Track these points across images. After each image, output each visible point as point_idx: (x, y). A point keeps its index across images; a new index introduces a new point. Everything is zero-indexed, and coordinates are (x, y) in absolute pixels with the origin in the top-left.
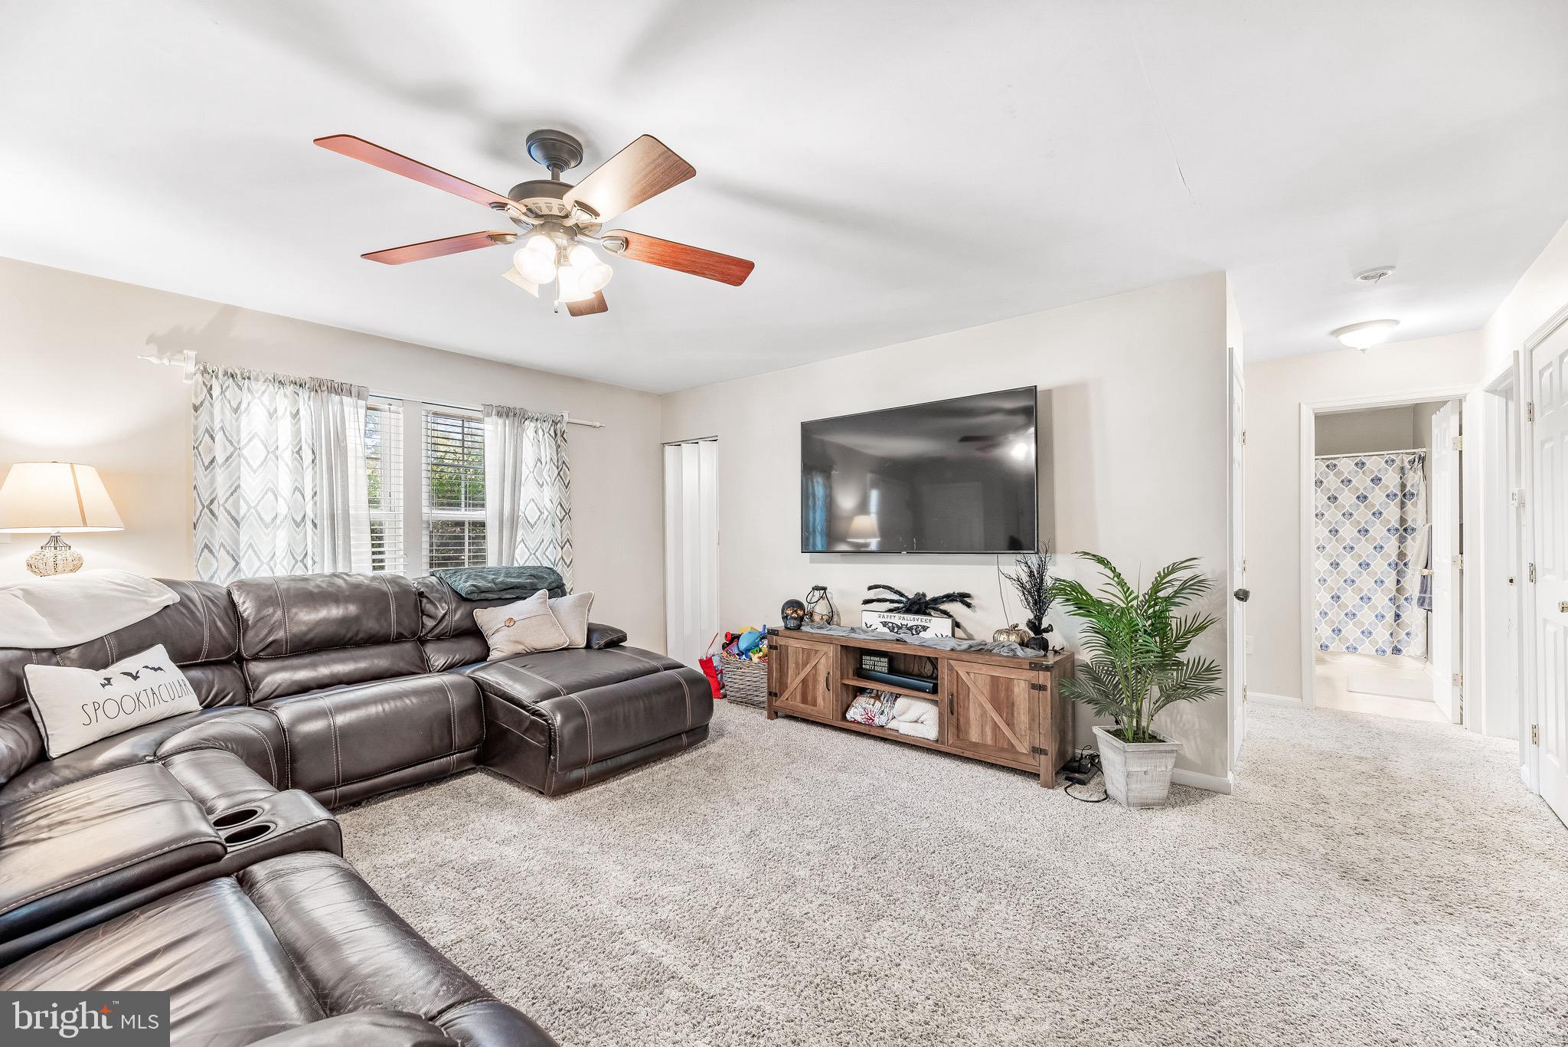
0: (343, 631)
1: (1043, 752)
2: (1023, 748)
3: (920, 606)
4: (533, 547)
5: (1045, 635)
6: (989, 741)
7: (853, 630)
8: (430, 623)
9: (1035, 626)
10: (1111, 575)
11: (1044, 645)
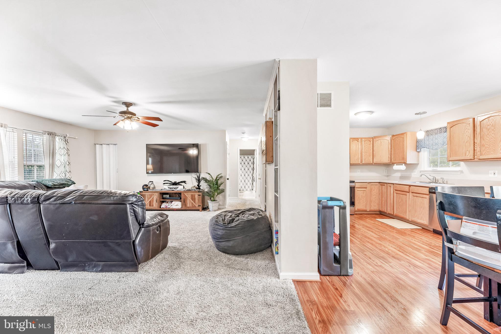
1: (200, 206)
2: (197, 206)
3: (175, 184)
5: (200, 187)
6: (191, 206)
7: (162, 189)
9: (198, 186)
10: (210, 176)
11: (200, 189)
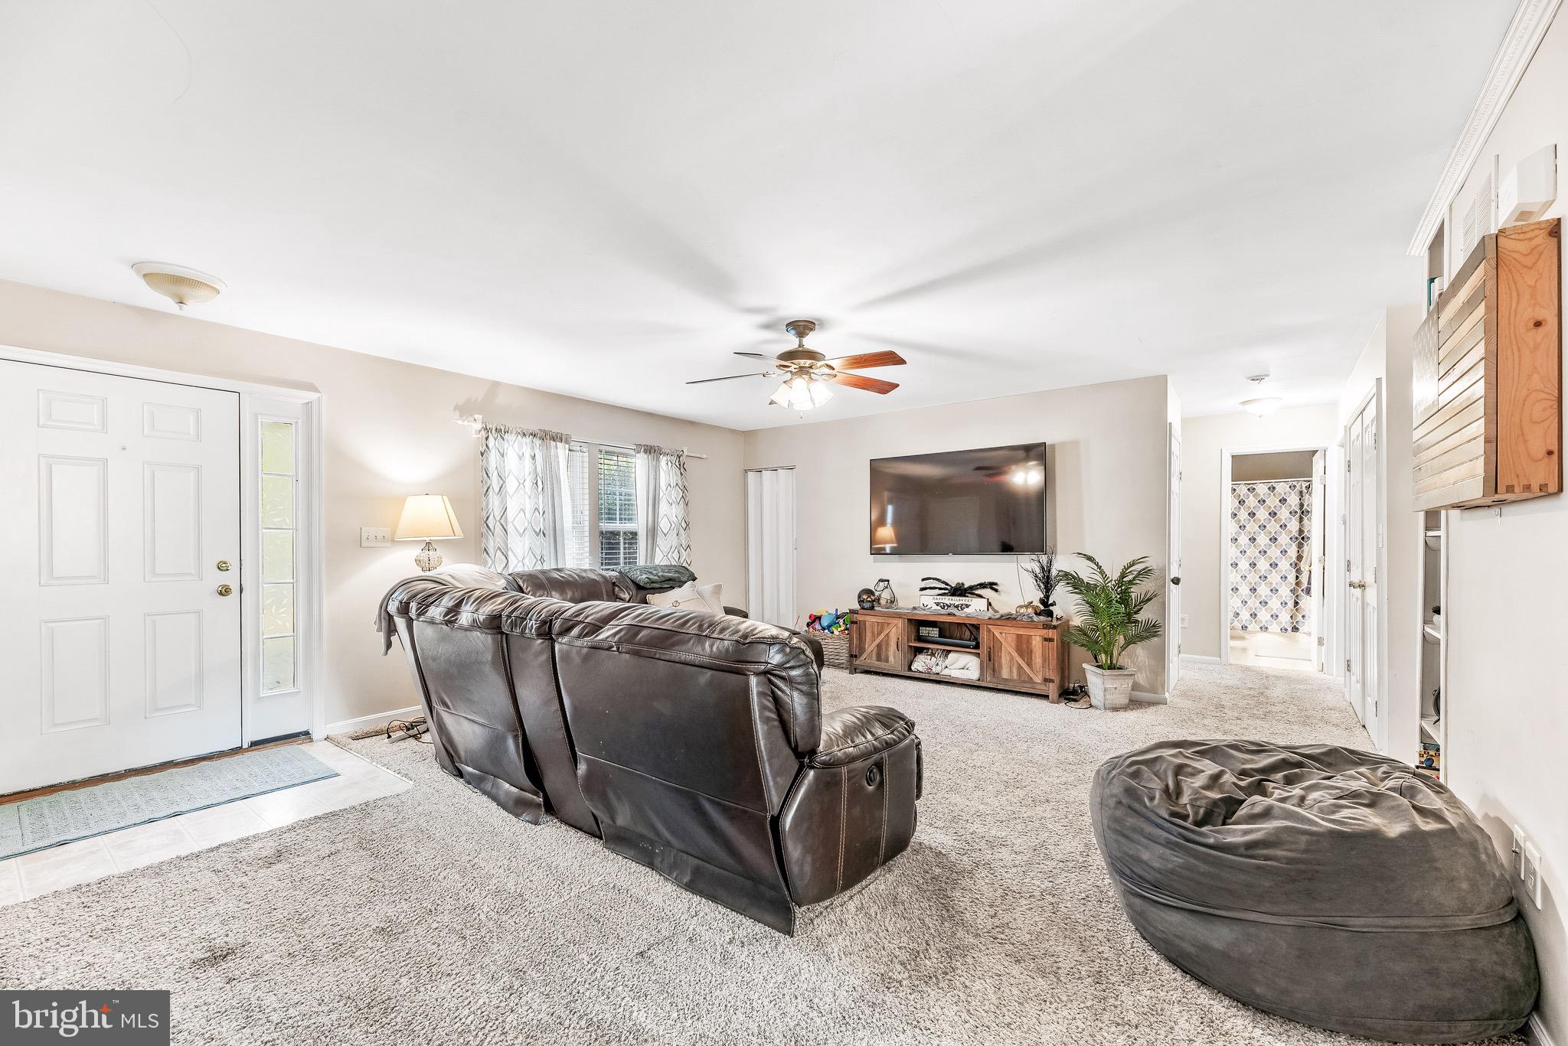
1: (1051, 681)
2: (1038, 679)
3: (959, 591)
4: (665, 551)
5: (1051, 608)
6: (1015, 676)
7: (914, 608)
9: (1044, 602)
10: (1096, 568)
11: (1050, 614)
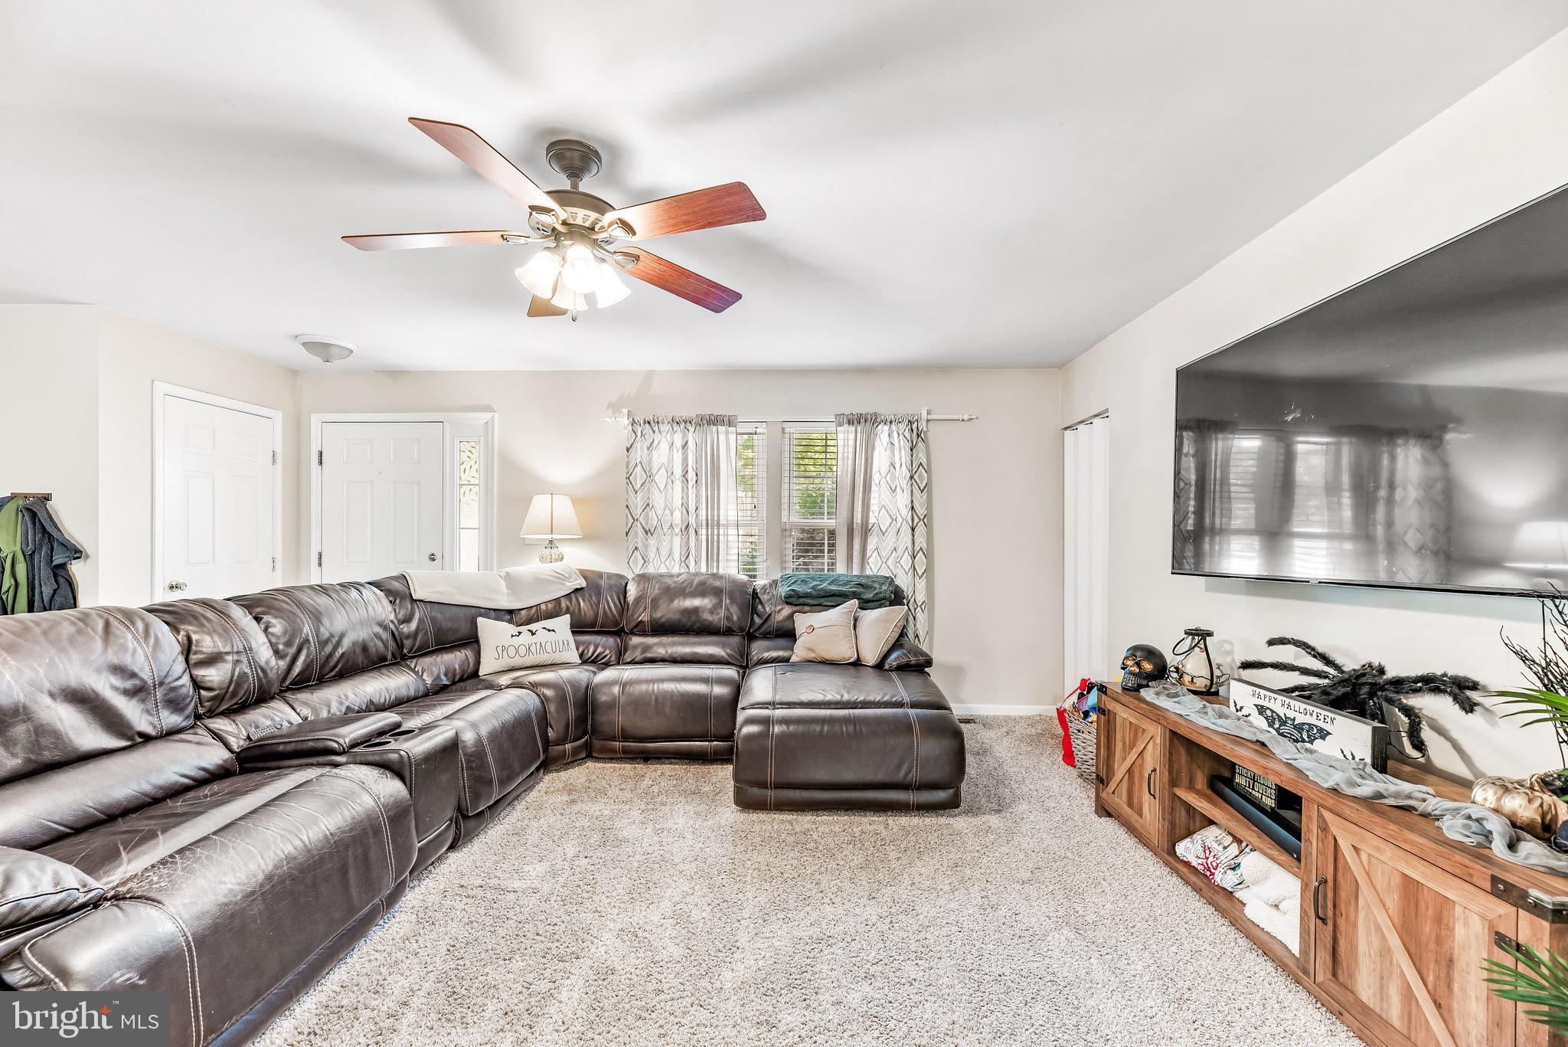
0: (685, 620)
4: (884, 555)
8: (758, 621)
